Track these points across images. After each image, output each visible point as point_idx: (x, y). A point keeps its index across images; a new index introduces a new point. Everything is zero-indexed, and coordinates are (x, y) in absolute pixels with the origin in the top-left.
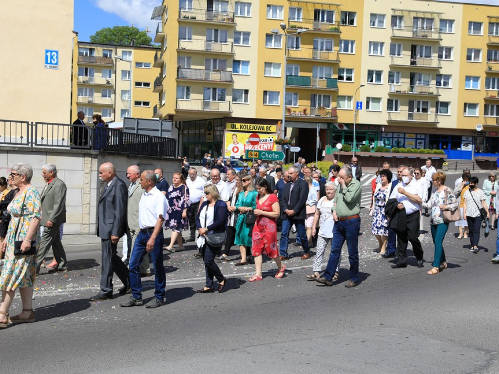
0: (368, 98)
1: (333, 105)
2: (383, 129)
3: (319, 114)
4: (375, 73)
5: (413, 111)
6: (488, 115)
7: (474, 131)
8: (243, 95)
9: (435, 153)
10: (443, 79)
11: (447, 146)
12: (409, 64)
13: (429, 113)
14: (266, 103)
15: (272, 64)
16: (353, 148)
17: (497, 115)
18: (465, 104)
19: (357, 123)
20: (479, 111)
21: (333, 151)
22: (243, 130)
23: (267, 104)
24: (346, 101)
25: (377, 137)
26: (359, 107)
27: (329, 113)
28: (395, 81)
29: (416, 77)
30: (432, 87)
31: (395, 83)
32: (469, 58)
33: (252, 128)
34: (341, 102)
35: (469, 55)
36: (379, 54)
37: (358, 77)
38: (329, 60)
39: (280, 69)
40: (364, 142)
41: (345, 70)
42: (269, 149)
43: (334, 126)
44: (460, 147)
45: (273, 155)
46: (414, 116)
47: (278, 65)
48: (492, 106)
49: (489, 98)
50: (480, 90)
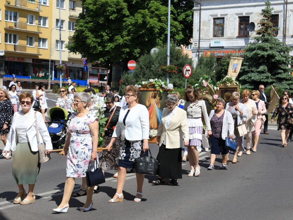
6: (7, 42)
17: (14, 43)
20: (1, 39)
48: (10, 35)
49: (8, 28)
50: (1, 21)
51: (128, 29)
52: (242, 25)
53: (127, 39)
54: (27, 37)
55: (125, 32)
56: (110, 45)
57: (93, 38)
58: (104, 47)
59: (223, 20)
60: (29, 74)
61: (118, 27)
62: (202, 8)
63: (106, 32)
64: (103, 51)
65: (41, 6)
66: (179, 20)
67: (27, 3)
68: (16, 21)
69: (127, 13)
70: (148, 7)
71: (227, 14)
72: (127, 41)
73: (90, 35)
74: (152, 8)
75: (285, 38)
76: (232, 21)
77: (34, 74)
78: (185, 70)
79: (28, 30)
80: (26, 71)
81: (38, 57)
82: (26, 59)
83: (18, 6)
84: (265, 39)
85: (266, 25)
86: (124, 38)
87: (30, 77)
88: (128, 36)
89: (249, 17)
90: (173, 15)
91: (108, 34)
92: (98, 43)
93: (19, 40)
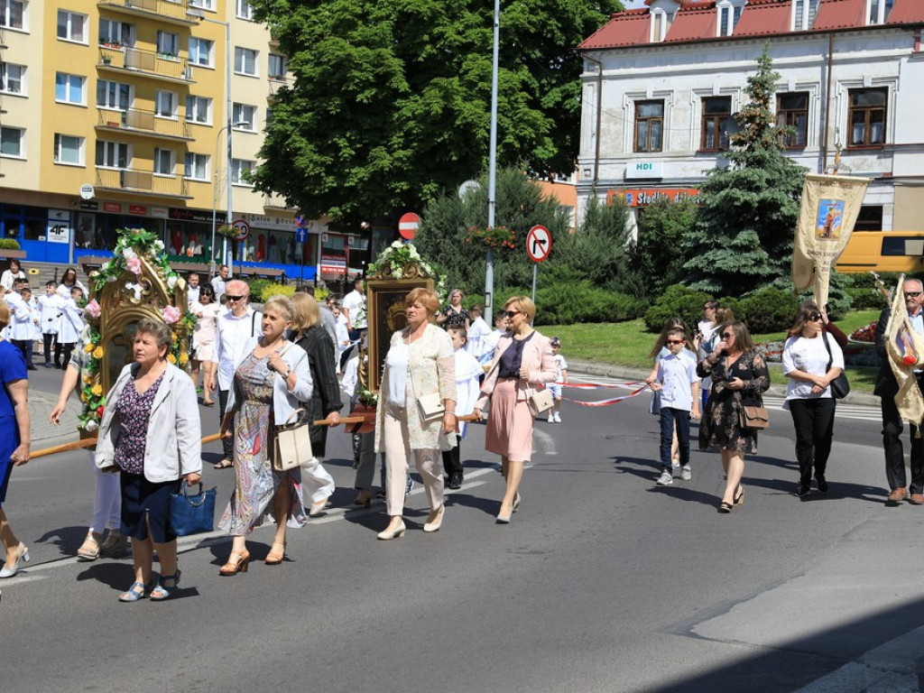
6: (102, 164)
7: (76, 199)
10: (7, 74)
11: (17, 231)
17: (120, 166)
18: (57, 136)
20: (85, 154)
32: (62, 31)
35: (62, 24)
44: (45, 234)
48: (111, 146)
49: (104, 127)
50: (86, 108)
51: (405, 128)
52: (712, 120)
53: (401, 156)
54: (156, 150)
55: (398, 137)
56: (360, 173)
57: (313, 155)
58: (342, 177)
59: (660, 106)
61: (379, 125)
62: (605, 73)
63: (347, 138)
64: (340, 187)
65: (192, 68)
66: (545, 107)
67: (156, 60)
68: (126, 108)
69: (404, 86)
70: (461, 71)
71: (672, 91)
72: (403, 162)
73: (303, 145)
74: (470, 72)
75: (825, 156)
76: (685, 110)
77: (175, 248)
78: (532, 240)
79: (157, 132)
81: (184, 203)
82: (154, 209)
83: (132, 68)
84: (754, 158)
85: (758, 121)
86: (396, 155)
88: (404, 148)
89: (728, 99)
90: (527, 91)
91: (351, 143)
92: (326, 168)
93: (133, 159)
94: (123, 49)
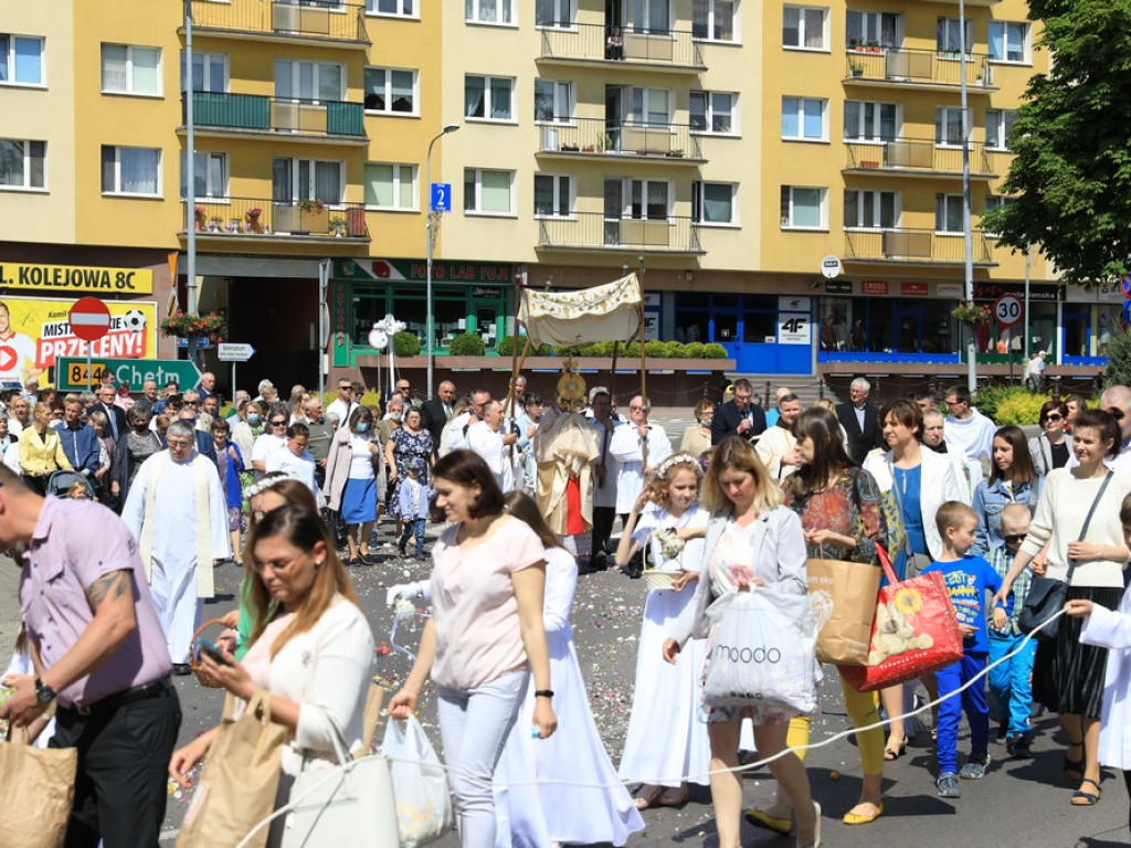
0: (470, 173)
1: (351, 194)
2: (525, 276)
3: (305, 229)
4: (488, 84)
5: (619, 217)
6: (856, 225)
7: (816, 279)
8: (27, 161)
9: (697, 355)
10: (711, 107)
11: (733, 332)
12: (598, 54)
13: (671, 221)
14: (113, 189)
15: (130, 52)
16: (423, 342)
17: (883, 225)
18: (785, 190)
19: (436, 257)
20: (828, 213)
21: (355, 357)
22: (32, 286)
23: (118, 192)
24: (396, 181)
25: (505, 304)
26: (441, 203)
27: (337, 223)
28: (556, 114)
29: (626, 99)
30: (679, 136)
31: (556, 122)
32: (790, 37)
33: (62, 280)
34: (379, 187)
35: (790, 26)
36: (500, 22)
37: (434, 98)
38: (330, 40)
39: (160, 66)
40: (462, 324)
41: (388, 75)
42: (129, 351)
43: (357, 267)
44: (774, 333)
45: (159, 374)
46: (625, 231)
47: (152, 54)
48: (869, 197)
49: (858, 169)
50: (828, 144)
54: (940, 197)
57: (1074, 180)
60: (953, 346)
65: (992, 68)
67: (935, 63)
68: (892, 138)
79: (936, 170)
80: (942, 332)
81: (987, 273)
82: (939, 285)
83: (897, 78)
87: (957, 356)
93: (903, 214)
94: (883, 53)
